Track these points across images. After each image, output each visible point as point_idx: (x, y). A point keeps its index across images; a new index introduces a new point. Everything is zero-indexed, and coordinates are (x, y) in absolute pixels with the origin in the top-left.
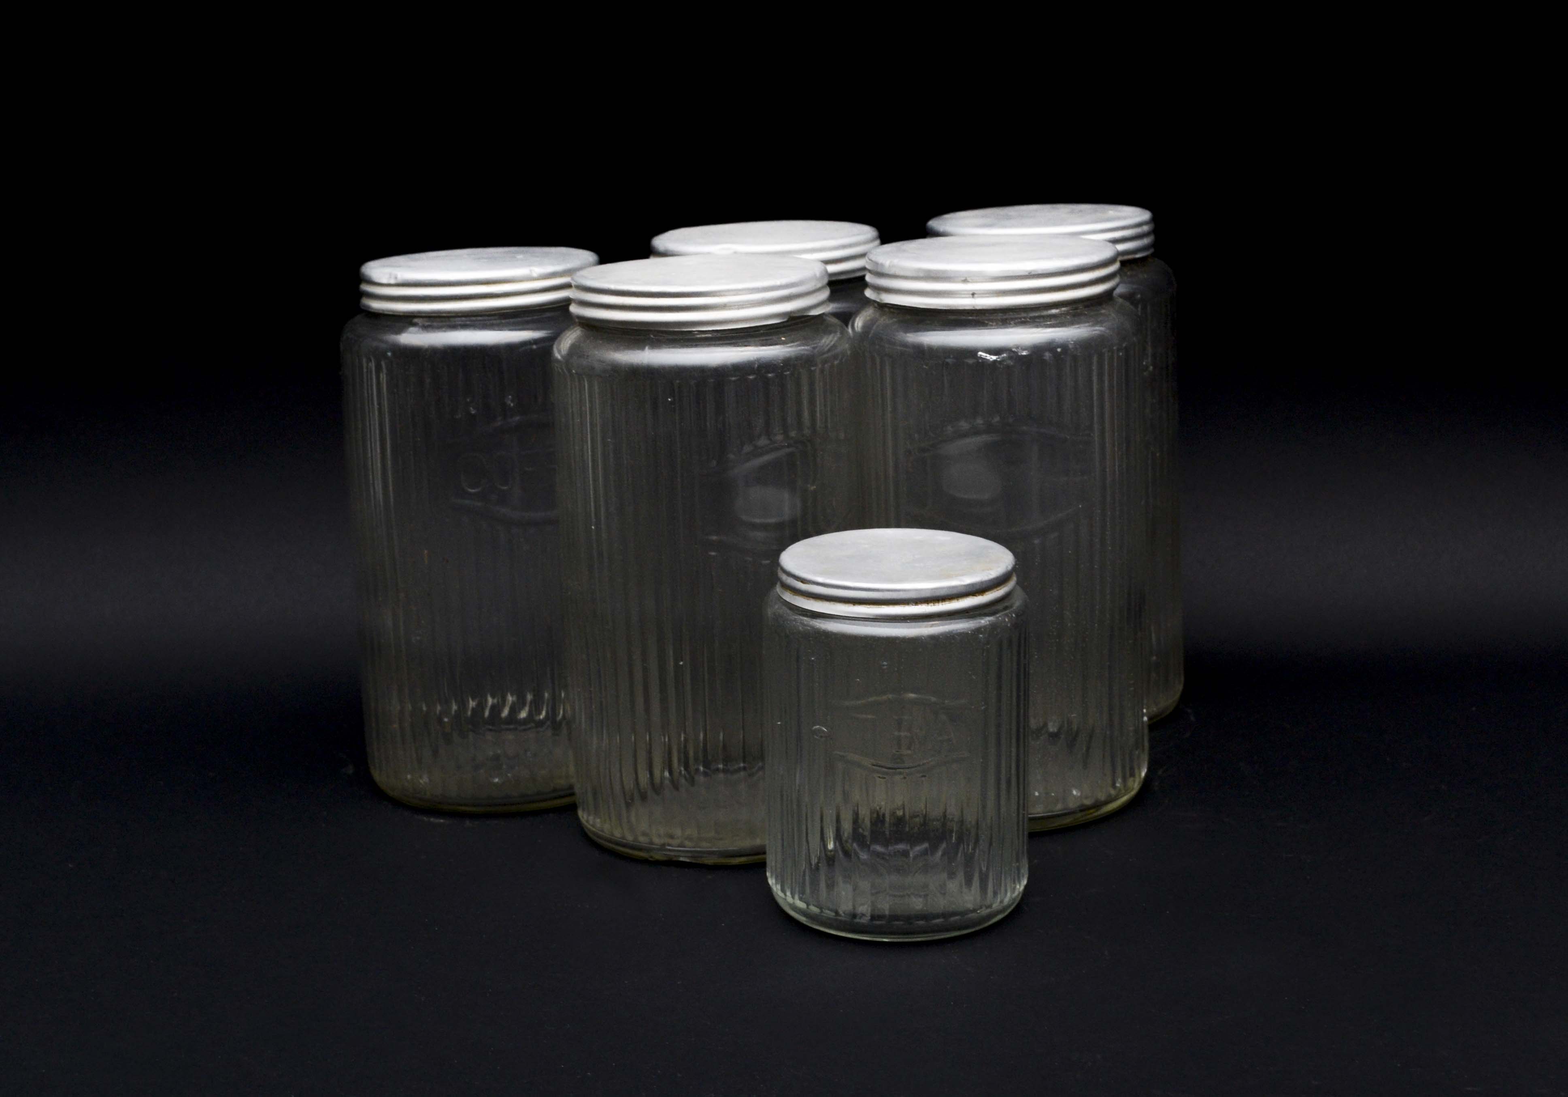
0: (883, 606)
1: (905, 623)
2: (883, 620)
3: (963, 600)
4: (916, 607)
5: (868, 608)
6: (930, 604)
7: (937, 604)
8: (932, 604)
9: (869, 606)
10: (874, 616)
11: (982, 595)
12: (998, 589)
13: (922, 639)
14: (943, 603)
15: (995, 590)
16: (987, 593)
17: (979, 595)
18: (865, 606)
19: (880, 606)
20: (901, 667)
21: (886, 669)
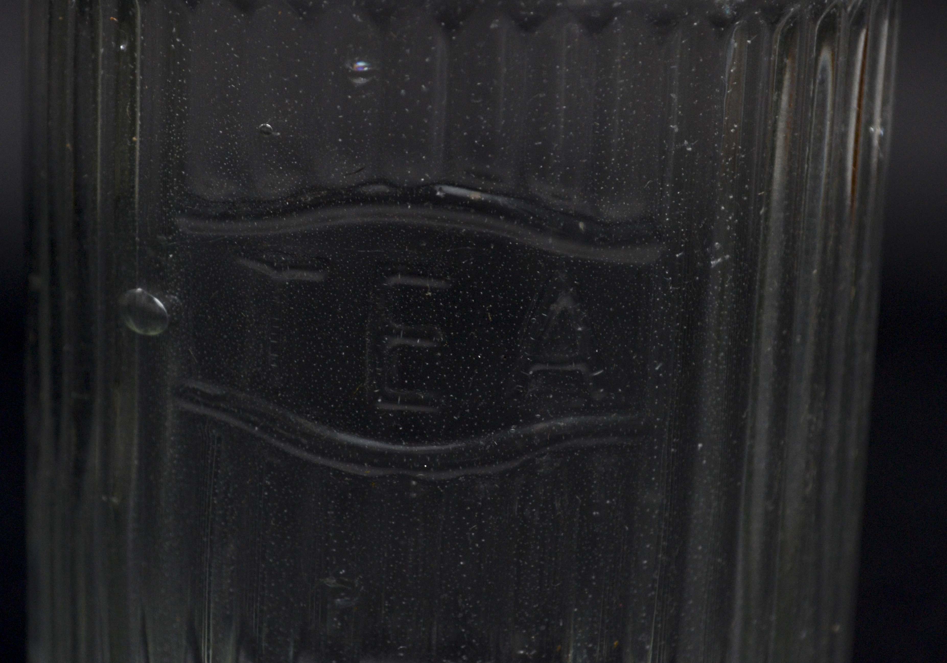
20: (423, 86)
21: (364, 87)
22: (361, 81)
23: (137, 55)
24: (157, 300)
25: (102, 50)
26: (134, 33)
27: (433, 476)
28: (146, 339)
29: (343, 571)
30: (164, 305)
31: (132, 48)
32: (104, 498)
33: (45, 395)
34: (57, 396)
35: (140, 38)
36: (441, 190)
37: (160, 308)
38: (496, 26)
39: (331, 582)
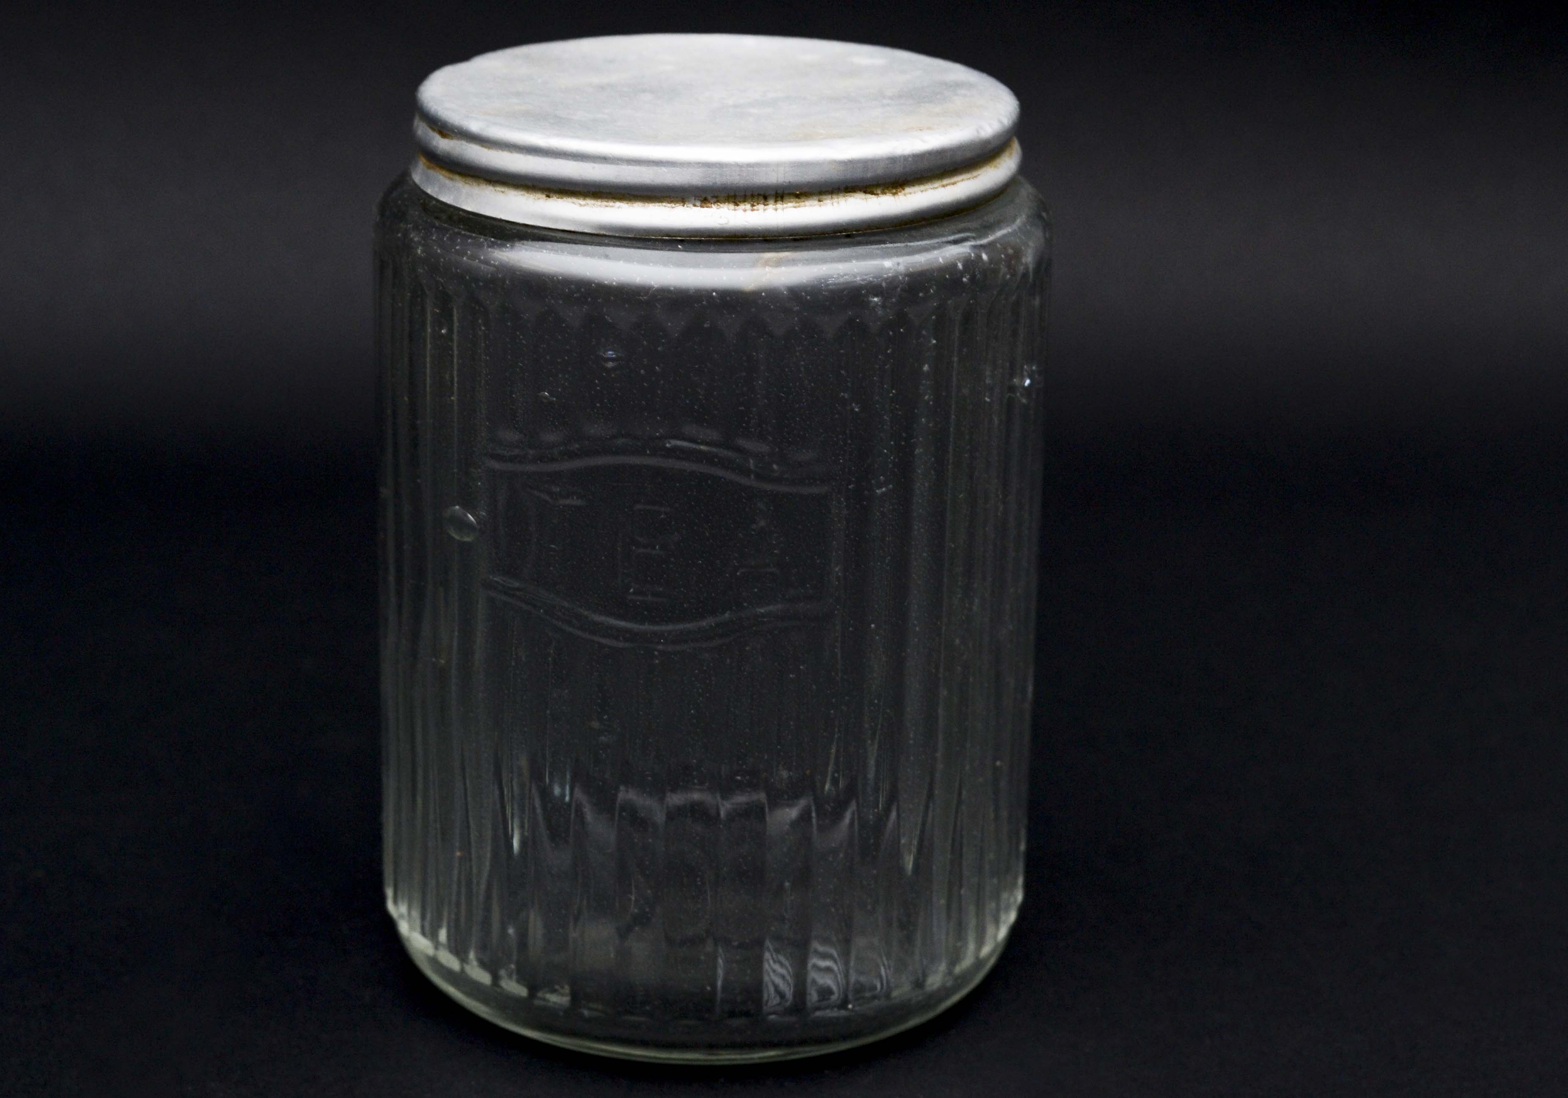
0: (618, 204)
1: (673, 250)
2: (614, 241)
3: (835, 200)
4: (705, 210)
5: (581, 205)
6: (742, 206)
7: (761, 207)
8: (748, 206)
9: (582, 202)
10: (592, 227)
11: (894, 194)
12: (945, 182)
13: (712, 297)
14: (779, 206)
15: (937, 184)
16: (908, 190)
17: (884, 193)
18: (574, 200)
19: (611, 204)
20: (657, 368)
21: (614, 369)
22: (610, 365)
23: (455, 337)
24: (469, 516)
25: (429, 330)
26: (452, 321)
27: (670, 648)
28: (462, 544)
29: (606, 716)
30: (475, 519)
31: (451, 331)
32: (434, 659)
33: (391, 578)
34: (399, 580)
35: (456, 324)
36: (669, 443)
37: (472, 522)
38: (709, 325)
39: (596, 724)
